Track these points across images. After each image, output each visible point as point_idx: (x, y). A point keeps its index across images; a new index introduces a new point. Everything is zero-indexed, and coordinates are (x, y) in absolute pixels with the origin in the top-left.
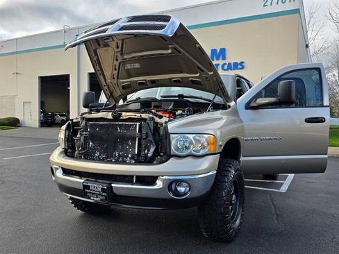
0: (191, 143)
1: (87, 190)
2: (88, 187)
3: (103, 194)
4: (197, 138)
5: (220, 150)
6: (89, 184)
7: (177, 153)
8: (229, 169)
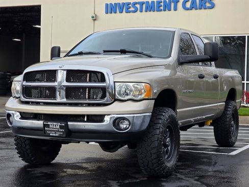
0: (131, 91)
1: (46, 129)
2: (48, 126)
3: (61, 130)
4: (136, 86)
5: (155, 97)
6: (49, 123)
7: (120, 98)
8: (164, 114)
